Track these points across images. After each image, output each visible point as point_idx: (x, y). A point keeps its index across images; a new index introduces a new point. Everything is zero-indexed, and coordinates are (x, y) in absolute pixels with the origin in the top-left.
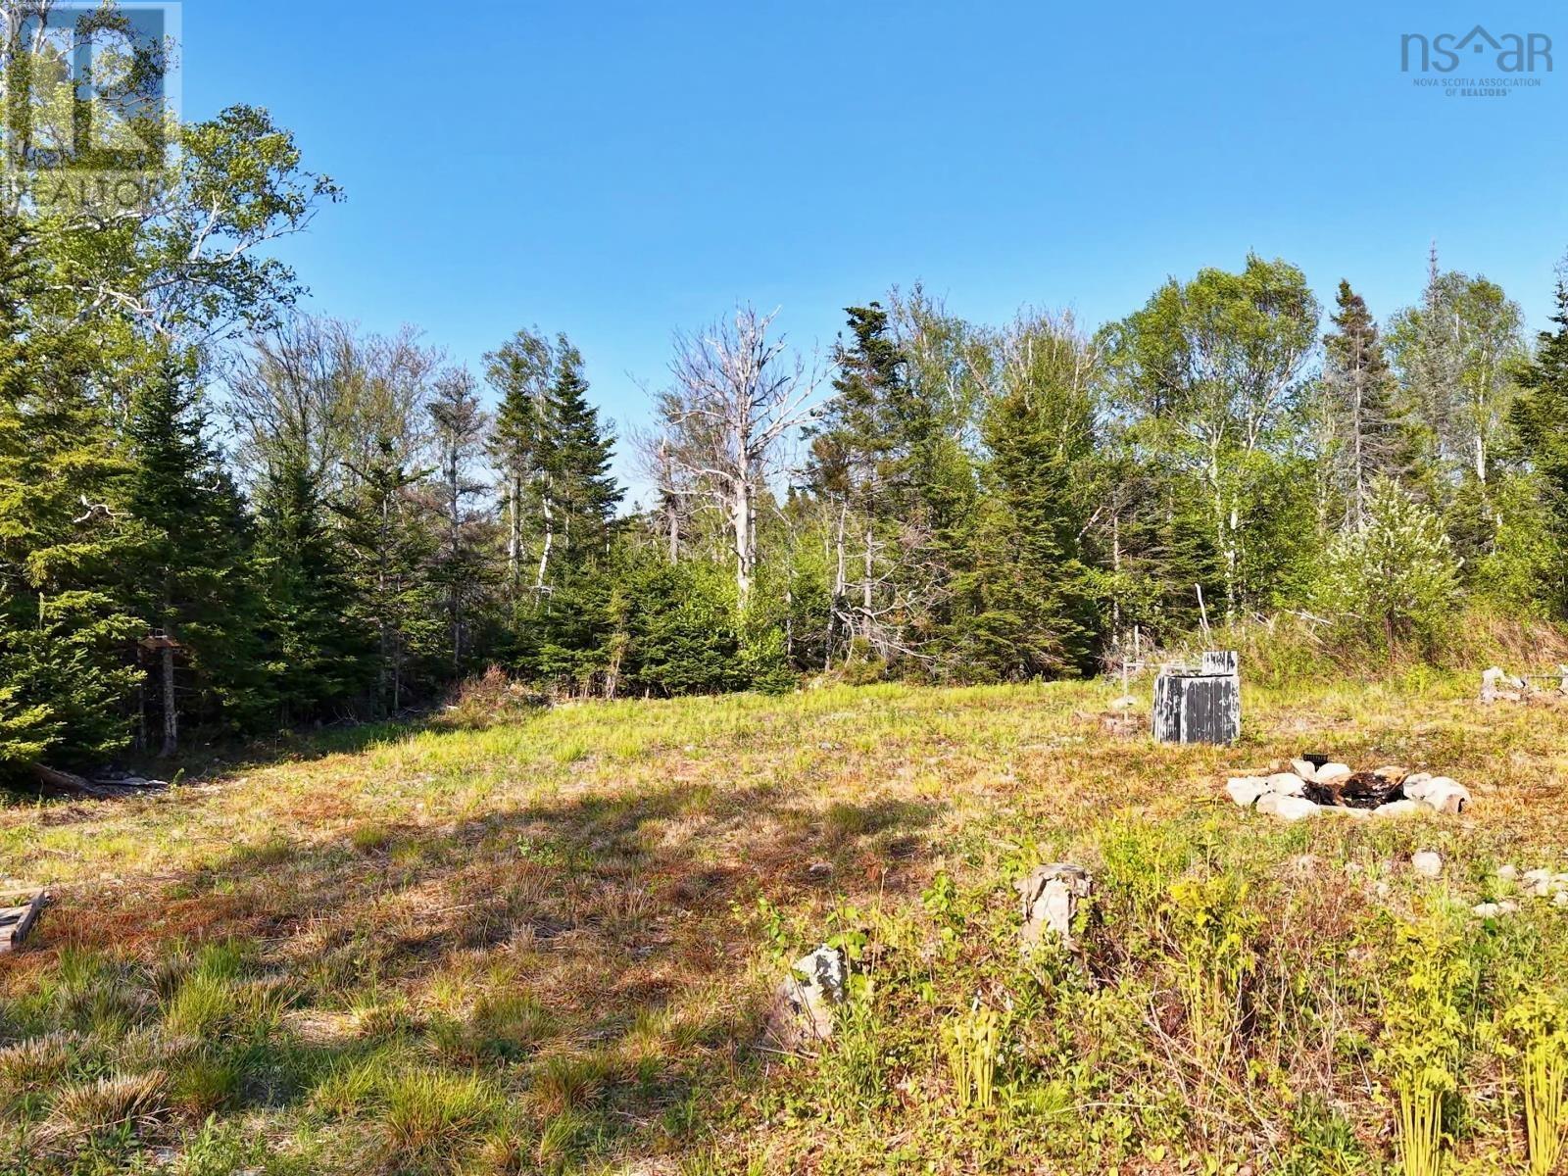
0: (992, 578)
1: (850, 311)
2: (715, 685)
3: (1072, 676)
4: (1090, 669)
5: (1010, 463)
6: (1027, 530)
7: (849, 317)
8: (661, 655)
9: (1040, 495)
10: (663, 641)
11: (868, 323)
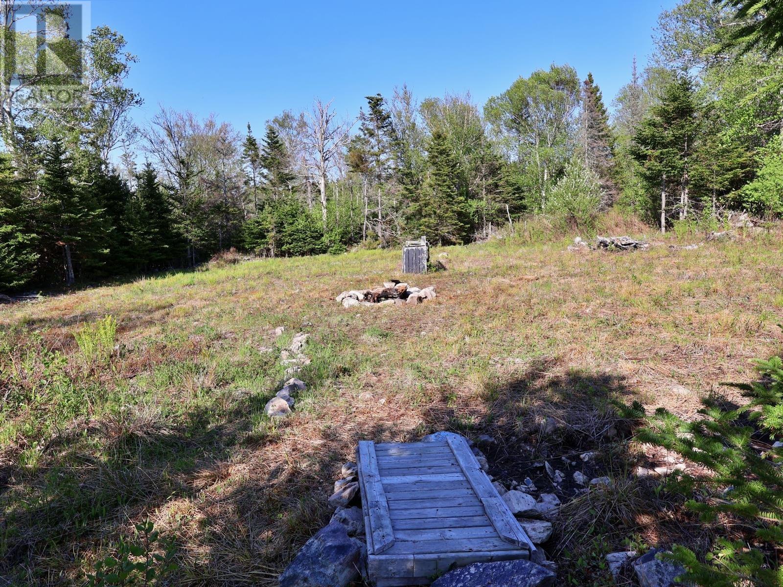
0: (426, 205)
1: (368, 98)
2: (312, 252)
3: (460, 244)
4: (467, 241)
5: (433, 157)
6: (439, 185)
7: (368, 100)
8: (290, 241)
9: (446, 170)
10: (290, 235)
11: (375, 103)
